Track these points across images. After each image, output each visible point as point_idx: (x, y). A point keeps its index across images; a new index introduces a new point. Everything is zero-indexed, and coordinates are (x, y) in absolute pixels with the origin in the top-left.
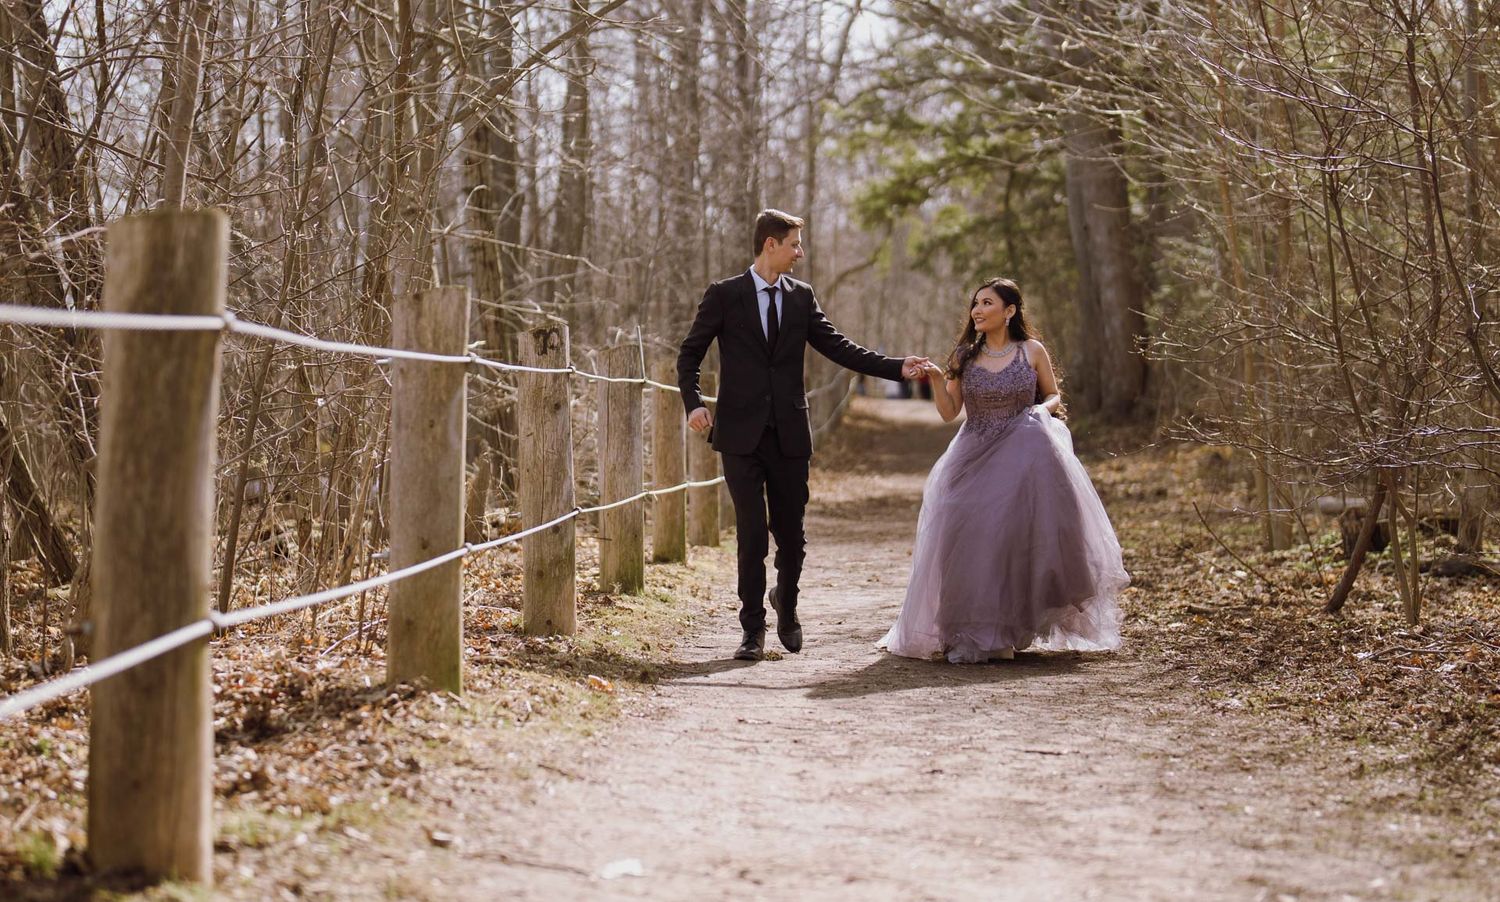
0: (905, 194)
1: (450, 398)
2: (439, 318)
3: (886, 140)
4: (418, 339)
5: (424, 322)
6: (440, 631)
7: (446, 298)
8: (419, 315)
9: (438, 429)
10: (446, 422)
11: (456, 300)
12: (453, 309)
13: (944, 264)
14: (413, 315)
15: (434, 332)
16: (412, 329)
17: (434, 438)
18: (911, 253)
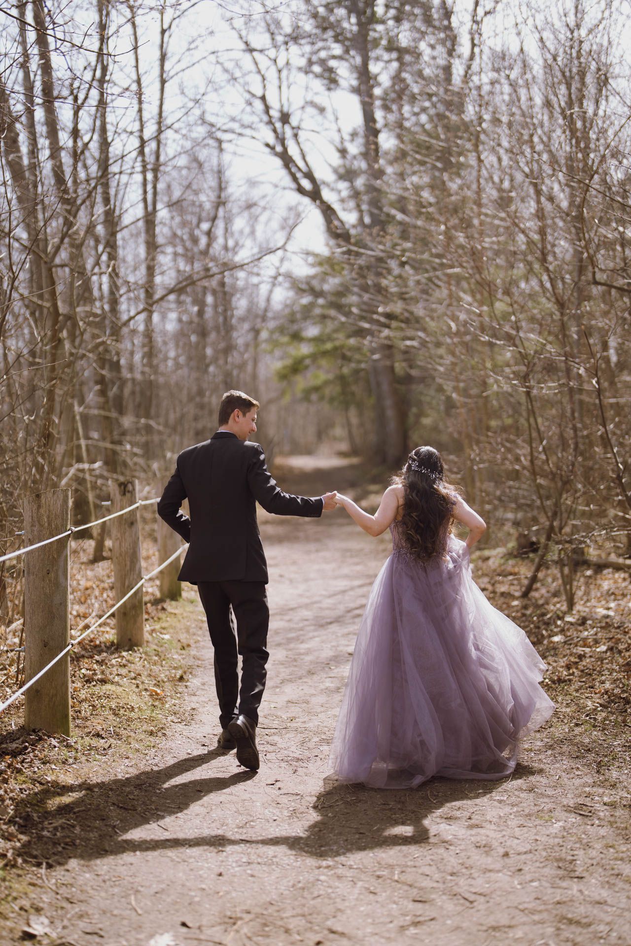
0: (296, 368)
1: (59, 556)
2: (51, 508)
3: (288, 344)
4: (39, 522)
5: (42, 511)
6: (56, 695)
7: (56, 496)
8: (39, 507)
9: (52, 575)
10: (57, 570)
11: (61, 497)
12: (60, 503)
13: (314, 397)
14: (35, 507)
15: (48, 517)
16: (35, 515)
17: (50, 580)
18: (299, 395)
